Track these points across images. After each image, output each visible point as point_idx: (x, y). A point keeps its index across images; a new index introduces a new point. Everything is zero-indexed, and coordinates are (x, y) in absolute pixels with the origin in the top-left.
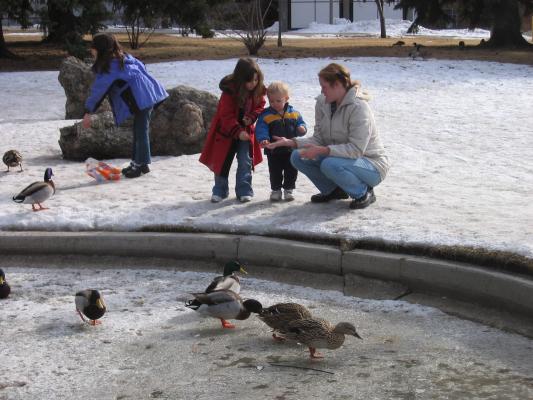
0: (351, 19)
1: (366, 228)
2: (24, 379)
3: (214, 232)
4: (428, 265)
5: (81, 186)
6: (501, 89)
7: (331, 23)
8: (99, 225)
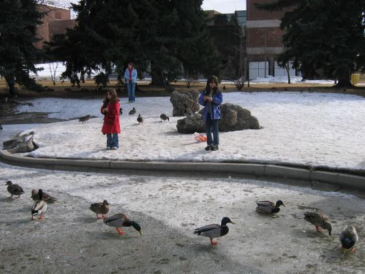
0: (274, 75)
1: (319, 162)
2: (193, 222)
3: (253, 163)
4: (349, 177)
5: (192, 143)
6: (350, 105)
7: (265, 77)
8: (205, 160)
